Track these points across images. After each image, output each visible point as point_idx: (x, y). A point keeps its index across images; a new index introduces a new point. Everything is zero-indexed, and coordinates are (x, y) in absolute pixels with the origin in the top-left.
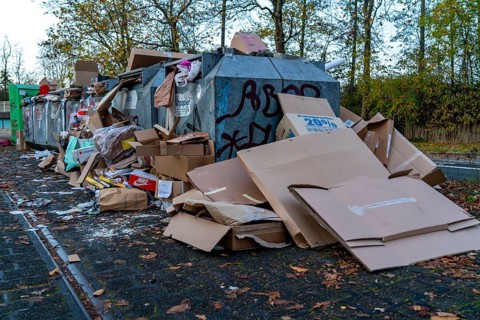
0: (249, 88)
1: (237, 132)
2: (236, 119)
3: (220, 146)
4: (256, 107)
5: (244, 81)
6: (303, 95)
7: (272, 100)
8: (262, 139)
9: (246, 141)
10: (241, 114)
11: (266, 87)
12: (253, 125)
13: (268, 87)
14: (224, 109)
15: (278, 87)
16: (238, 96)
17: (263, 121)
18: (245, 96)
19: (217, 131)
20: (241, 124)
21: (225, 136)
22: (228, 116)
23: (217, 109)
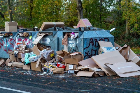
0: (91, 40)
1: (88, 52)
2: (88, 48)
3: (85, 56)
4: (93, 45)
5: (90, 39)
6: (104, 41)
7: (97, 43)
8: (94, 53)
9: (91, 54)
10: (89, 47)
11: (95, 40)
12: (92, 50)
13: (96, 40)
14: (85, 46)
15: (98, 39)
16: (89, 43)
17: (95, 49)
18: (90, 42)
19: (84, 52)
20: (89, 49)
21: (86, 53)
22: (86, 48)
23: (84, 46)
